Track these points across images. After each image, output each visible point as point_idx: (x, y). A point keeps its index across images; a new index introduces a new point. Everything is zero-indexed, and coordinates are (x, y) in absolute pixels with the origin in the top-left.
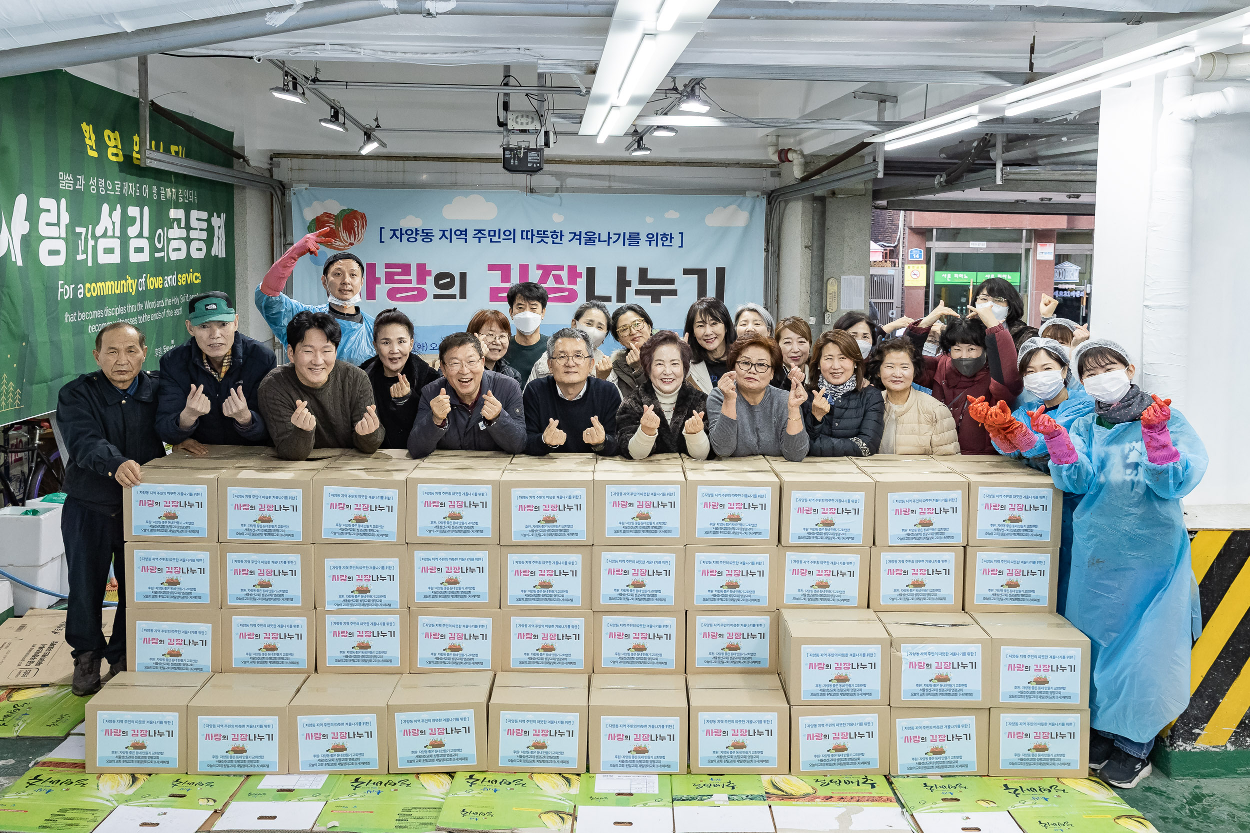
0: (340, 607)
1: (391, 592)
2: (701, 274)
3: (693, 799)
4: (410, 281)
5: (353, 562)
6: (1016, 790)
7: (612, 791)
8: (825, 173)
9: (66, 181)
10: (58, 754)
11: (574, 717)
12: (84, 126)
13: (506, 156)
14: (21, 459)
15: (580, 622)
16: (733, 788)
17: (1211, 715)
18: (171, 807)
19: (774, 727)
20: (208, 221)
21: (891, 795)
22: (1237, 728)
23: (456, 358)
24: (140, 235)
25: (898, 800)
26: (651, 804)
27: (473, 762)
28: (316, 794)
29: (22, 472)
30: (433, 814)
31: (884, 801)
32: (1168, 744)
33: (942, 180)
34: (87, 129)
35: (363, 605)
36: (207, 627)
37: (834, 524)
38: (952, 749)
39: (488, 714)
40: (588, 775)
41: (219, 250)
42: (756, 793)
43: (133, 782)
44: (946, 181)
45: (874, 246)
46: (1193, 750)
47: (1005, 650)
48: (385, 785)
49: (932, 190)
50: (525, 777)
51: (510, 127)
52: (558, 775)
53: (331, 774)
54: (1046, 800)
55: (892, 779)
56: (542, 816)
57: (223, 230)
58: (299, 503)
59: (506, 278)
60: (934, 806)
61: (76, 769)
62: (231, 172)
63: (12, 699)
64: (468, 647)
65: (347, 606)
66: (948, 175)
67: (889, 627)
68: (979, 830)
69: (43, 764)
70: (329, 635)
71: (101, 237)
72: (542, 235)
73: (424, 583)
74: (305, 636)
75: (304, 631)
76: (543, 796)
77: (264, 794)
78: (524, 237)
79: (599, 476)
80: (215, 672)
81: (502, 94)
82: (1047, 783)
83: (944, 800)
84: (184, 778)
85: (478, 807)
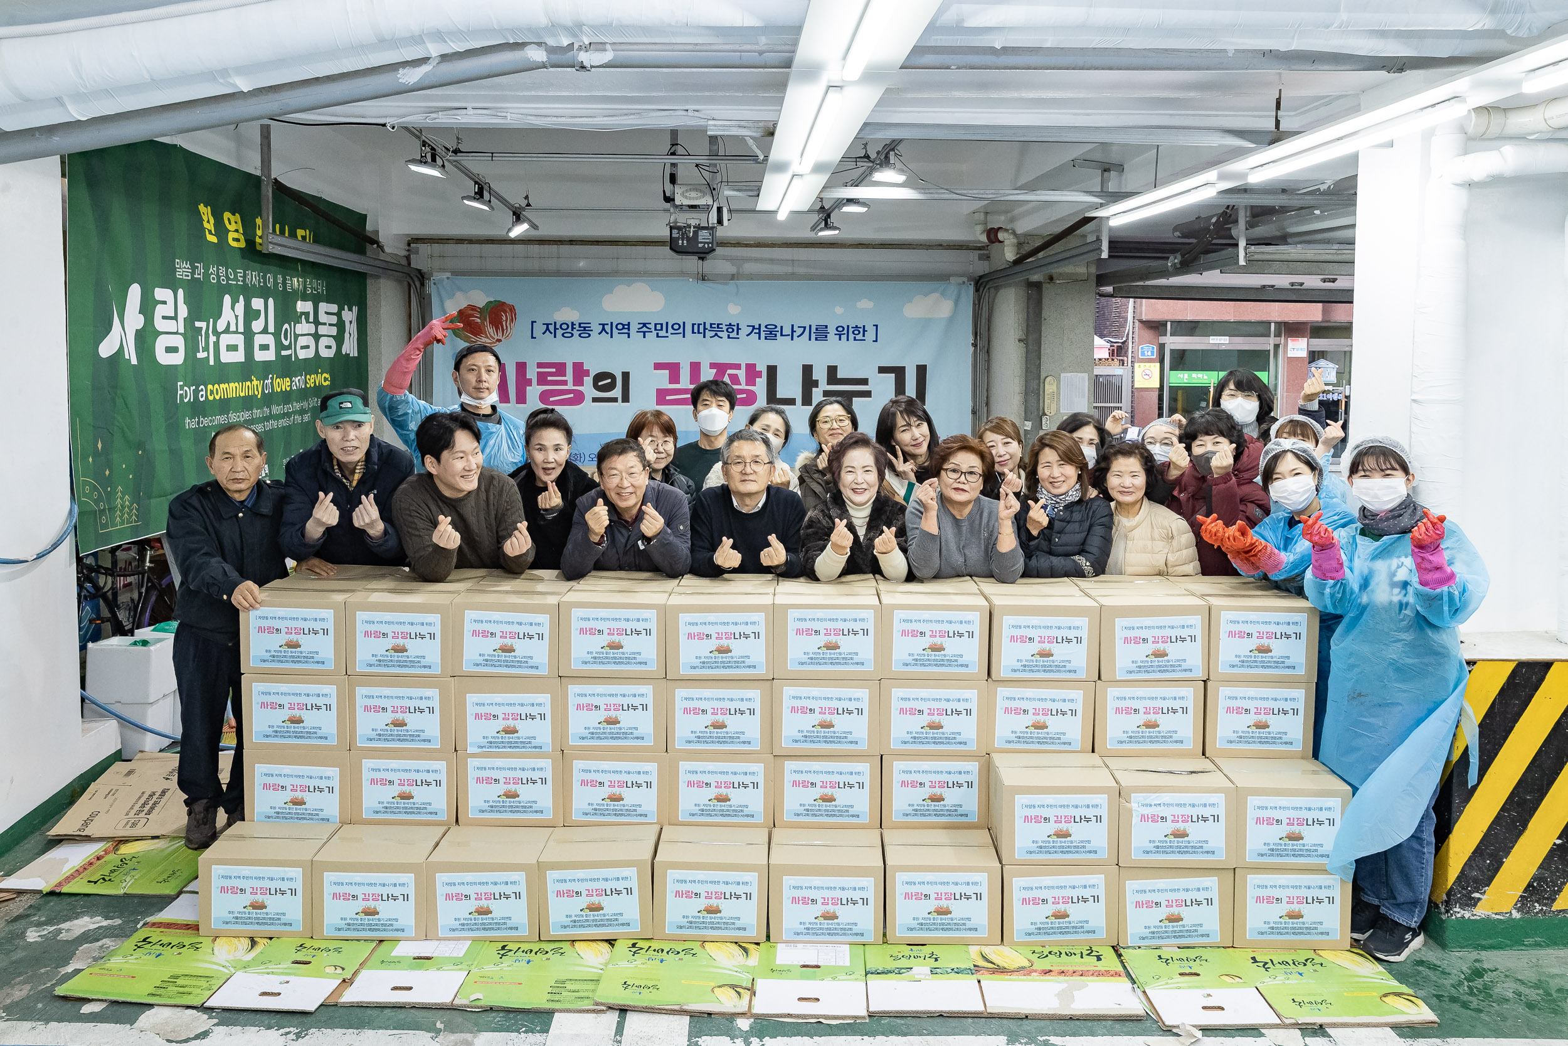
0: (484, 749)
1: (541, 732)
2: (899, 372)
3: (890, 972)
4: (565, 383)
5: (498, 698)
6: (1266, 963)
7: (796, 963)
8: (1041, 255)
9: (183, 270)
10: (168, 914)
11: (752, 877)
12: (201, 207)
13: (673, 236)
14: (130, 584)
15: (758, 768)
16: (936, 960)
17: (1493, 877)
18: (295, 974)
19: (984, 890)
20: (338, 314)
21: (1120, 968)
22: (1524, 892)
23: (615, 469)
24: (265, 331)
25: (1129, 975)
26: (841, 978)
27: (635, 928)
28: (457, 963)
29: (132, 600)
30: (591, 986)
31: (1112, 976)
32: (1443, 910)
33: (1176, 261)
34: (205, 210)
35: (510, 747)
36: (334, 772)
37: (1052, 655)
38: (1190, 916)
39: (653, 873)
40: (769, 944)
41: (350, 347)
42: (963, 966)
43: (252, 947)
44: (1181, 263)
45: (1098, 341)
46: (1472, 918)
47: (1253, 801)
48: (536, 953)
49: (1165, 274)
50: (696, 946)
51: (677, 202)
52: (734, 945)
53: (475, 940)
54: (1301, 974)
55: (1122, 951)
56: (716, 990)
57: (354, 326)
58: (437, 630)
59: (675, 378)
60: (1169, 981)
61: (189, 931)
62: (362, 259)
63: (119, 852)
64: (631, 797)
65: (491, 748)
66: (1183, 256)
67: (1117, 774)
68: (1223, 1009)
69: (154, 925)
70: (471, 782)
71: (223, 332)
72: (716, 329)
73: (580, 723)
74: (444, 783)
75: (443, 777)
76: (716, 967)
77: (399, 962)
78: (696, 331)
79: (780, 600)
80: (343, 822)
81: (668, 165)
82: (1302, 956)
83: (1182, 974)
84: (309, 943)
85: (642, 979)
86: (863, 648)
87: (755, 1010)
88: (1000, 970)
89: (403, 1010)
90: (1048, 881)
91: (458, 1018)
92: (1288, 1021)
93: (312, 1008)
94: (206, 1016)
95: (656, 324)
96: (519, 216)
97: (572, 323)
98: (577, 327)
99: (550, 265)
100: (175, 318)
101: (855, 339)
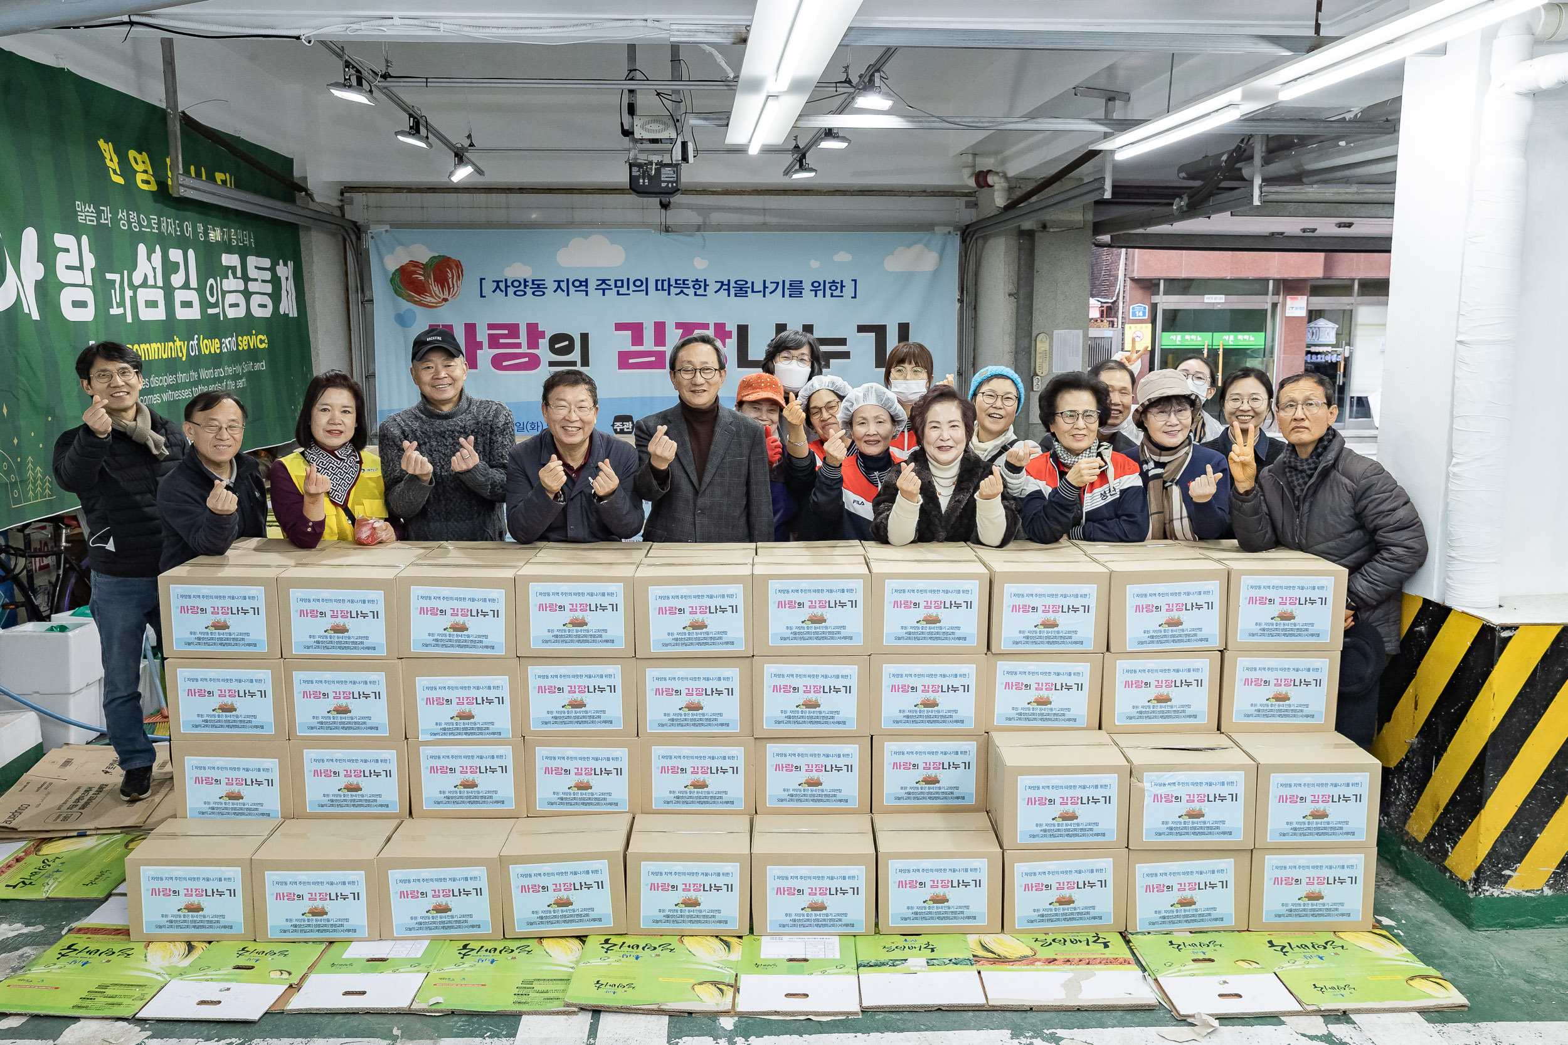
0: (437, 737)
1: (500, 717)
2: (880, 331)
3: (883, 964)
4: (518, 346)
5: (451, 681)
6: (1284, 947)
7: (782, 957)
8: (1033, 199)
9: (86, 214)
10: (95, 919)
11: (734, 868)
12: (101, 143)
13: (633, 174)
14: (46, 565)
15: (738, 751)
16: (933, 950)
17: (1526, 853)
18: (236, 981)
19: (983, 876)
20: (272, 269)
21: (1129, 956)
22: (1557, 868)
24: (186, 286)
25: (1138, 962)
26: (831, 971)
27: (609, 924)
28: (414, 964)
29: (49, 583)
30: (560, 986)
31: (1121, 963)
32: (1470, 888)
33: (1180, 207)
35: (466, 734)
36: (272, 763)
38: (1204, 900)
39: (625, 865)
40: (752, 937)
41: (288, 306)
42: (961, 956)
43: (189, 952)
44: (1187, 207)
45: (1091, 301)
46: (1501, 896)
47: (1275, 778)
48: (500, 952)
49: (1170, 218)
50: (674, 941)
51: (637, 136)
52: (715, 938)
53: (433, 939)
54: (1321, 958)
55: (1130, 936)
56: (696, 987)
57: (291, 282)
58: (381, 608)
59: (638, 339)
60: (1183, 968)
61: (119, 937)
63: (40, 853)
64: (599, 784)
65: (445, 735)
66: (1190, 197)
67: (1128, 752)
68: (1240, 996)
69: (80, 930)
70: (425, 773)
71: (141, 286)
72: (682, 285)
73: (541, 707)
74: (394, 773)
75: (393, 767)
76: (696, 963)
77: (351, 965)
78: (659, 287)
79: (758, 570)
80: (285, 818)
81: (626, 92)
82: (1321, 938)
83: (1194, 960)
84: (251, 946)
85: (616, 977)
86: (852, 621)
87: (740, 1008)
89: (356, 1016)
90: (1051, 865)
91: (416, 1023)
92: (1309, 1008)
93: (255, 1016)
94: (139, 1029)
95: (616, 281)
96: (462, 157)
97: (525, 280)
98: (530, 284)
99: (499, 215)
100: (80, 268)
101: (832, 295)
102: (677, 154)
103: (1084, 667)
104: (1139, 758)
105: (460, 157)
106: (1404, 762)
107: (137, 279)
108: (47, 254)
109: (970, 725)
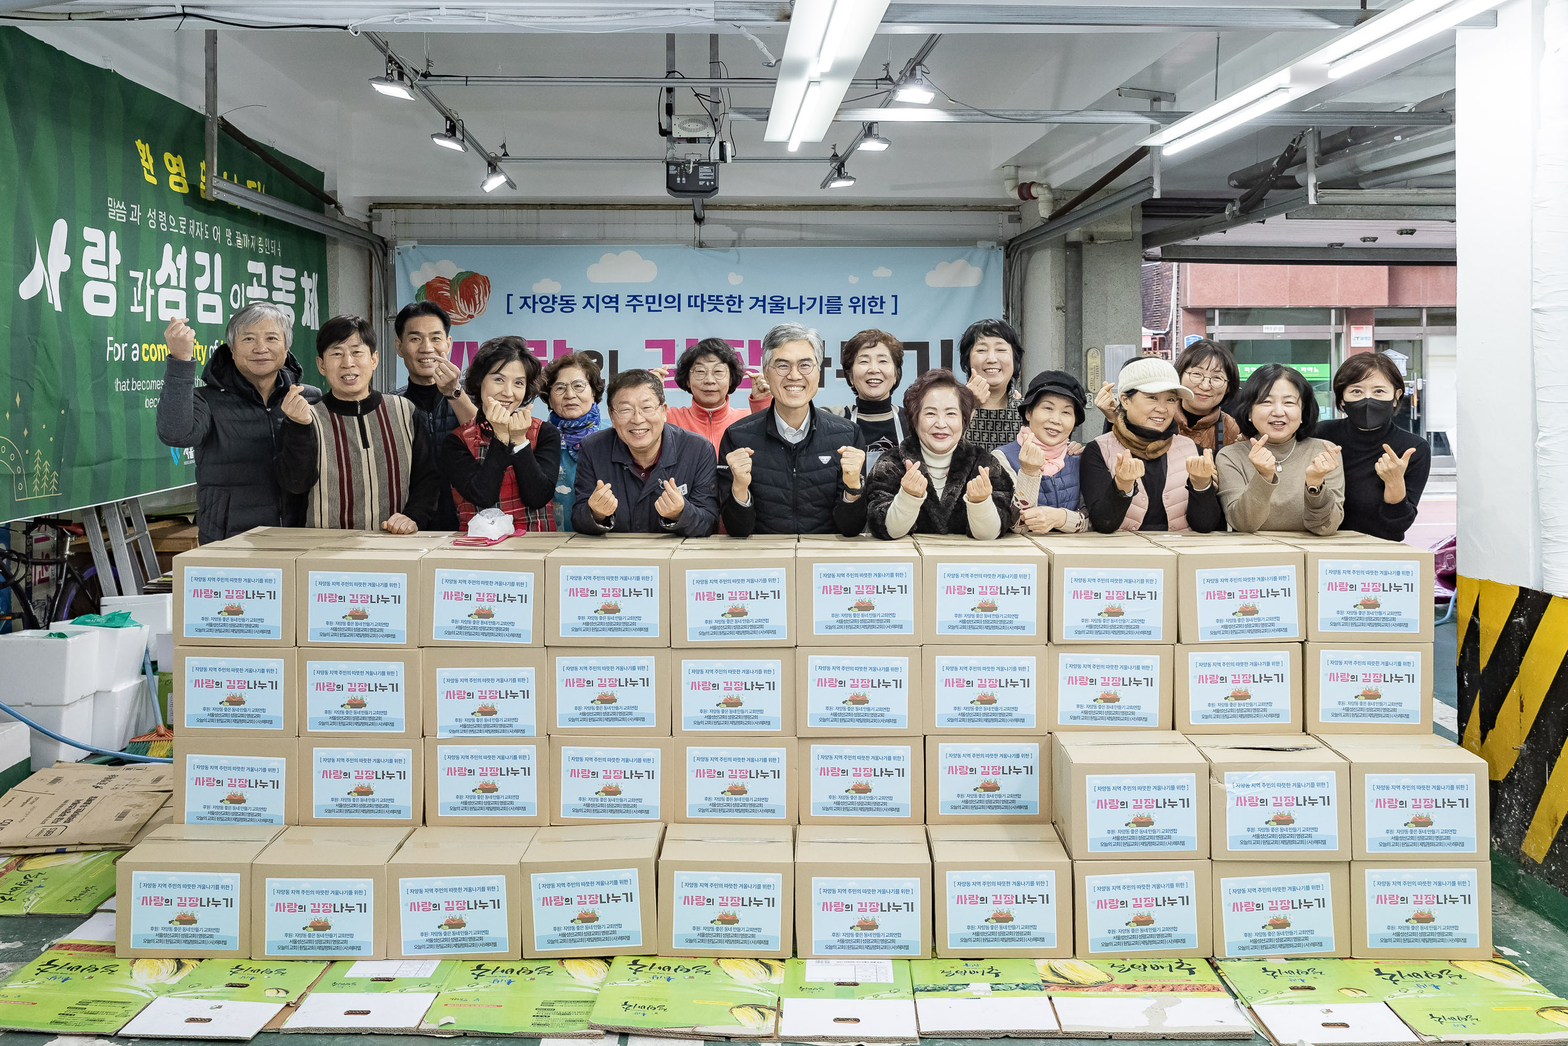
0: (457, 734)
1: (524, 713)
2: (922, 348)
3: (942, 989)
5: (473, 672)
6: (1393, 976)
7: (829, 980)
9: (116, 211)
10: (82, 934)
11: (775, 879)
12: (139, 143)
13: (671, 172)
15: (780, 753)
16: (997, 975)
18: (229, 998)
19: (1051, 890)
20: (297, 280)
21: (1218, 982)
24: (210, 290)
25: (1228, 989)
26: (884, 996)
27: (637, 943)
28: (423, 984)
29: (48, 595)
30: (584, 1008)
31: (1209, 990)
33: (1235, 208)
34: (143, 148)
35: (487, 731)
36: (279, 763)
37: (1123, 614)
38: (1299, 920)
39: (657, 874)
40: (796, 960)
41: (311, 318)
42: (1029, 981)
43: (178, 969)
47: (1371, 780)
48: (518, 973)
49: (1222, 224)
50: (709, 964)
51: (675, 135)
52: (754, 961)
53: (445, 959)
54: (1437, 987)
55: (1218, 963)
57: (315, 294)
58: (403, 592)
60: (1279, 996)
61: (102, 954)
62: (322, 219)
63: (22, 869)
64: (630, 789)
65: (466, 732)
66: (1243, 202)
67: (1207, 752)
68: (1347, 1026)
69: (61, 946)
70: (441, 774)
71: (162, 286)
72: (715, 301)
73: (570, 702)
74: (409, 775)
75: (408, 768)
76: (735, 986)
77: (354, 984)
78: (692, 303)
80: (289, 824)
81: (664, 90)
82: (1435, 967)
83: (1293, 988)
84: (246, 964)
85: (645, 999)
86: (902, 608)
87: (785, 1032)
88: (1073, 986)
89: (359, 1037)
90: (1126, 879)
92: (1427, 1039)
93: (248, 1034)
95: (647, 297)
96: (495, 168)
97: (553, 296)
98: (558, 300)
99: (530, 231)
100: (106, 263)
101: (872, 312)
102: (715, 155)
103: (1153, 661)
104: (1218, 757)
105: (493, 166)
106: (1514, 773)
107: (160, 278)
108: (75, 247)
109: (1031, 725)
